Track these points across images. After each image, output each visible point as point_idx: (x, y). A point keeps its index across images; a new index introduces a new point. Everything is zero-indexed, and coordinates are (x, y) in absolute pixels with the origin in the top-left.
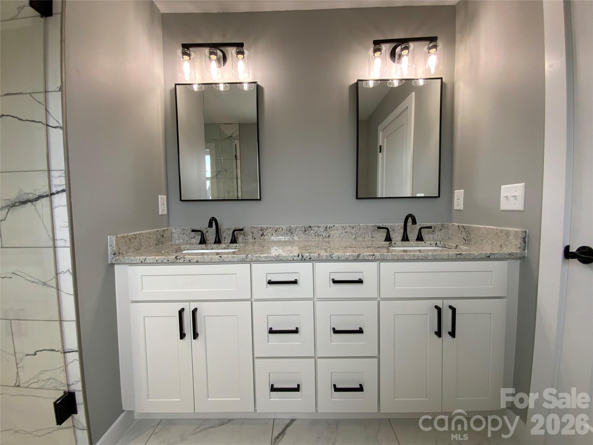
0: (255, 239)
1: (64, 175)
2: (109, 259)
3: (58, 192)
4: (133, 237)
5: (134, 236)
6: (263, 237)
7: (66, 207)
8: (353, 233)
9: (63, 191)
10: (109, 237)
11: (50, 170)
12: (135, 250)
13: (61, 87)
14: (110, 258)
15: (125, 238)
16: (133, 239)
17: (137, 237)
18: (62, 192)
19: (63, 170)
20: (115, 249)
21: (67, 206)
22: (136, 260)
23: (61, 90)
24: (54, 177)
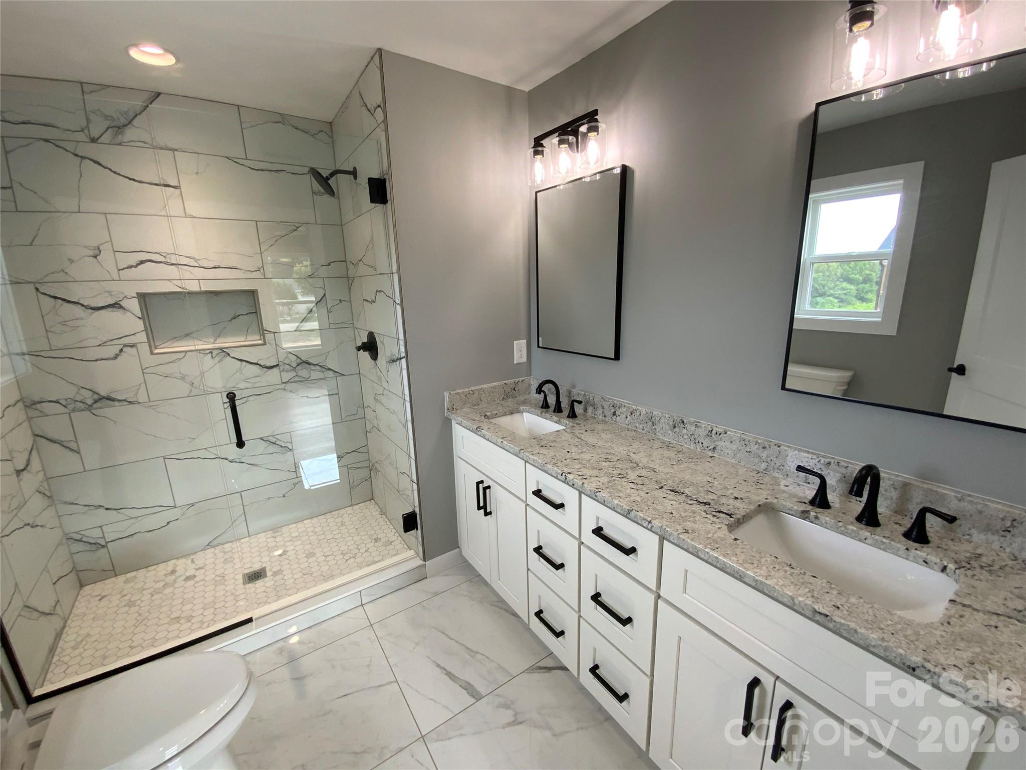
0: (605, 416)
5: (471, 392)
6: (615, 417)
8: (763, 458)
10: (445, 393)
11: (399, 339)
14: (446, 412)
15: (461, 395)
16: (470, 395)
17: (475, 393)
19: (403, 340)
20: (449, 405)
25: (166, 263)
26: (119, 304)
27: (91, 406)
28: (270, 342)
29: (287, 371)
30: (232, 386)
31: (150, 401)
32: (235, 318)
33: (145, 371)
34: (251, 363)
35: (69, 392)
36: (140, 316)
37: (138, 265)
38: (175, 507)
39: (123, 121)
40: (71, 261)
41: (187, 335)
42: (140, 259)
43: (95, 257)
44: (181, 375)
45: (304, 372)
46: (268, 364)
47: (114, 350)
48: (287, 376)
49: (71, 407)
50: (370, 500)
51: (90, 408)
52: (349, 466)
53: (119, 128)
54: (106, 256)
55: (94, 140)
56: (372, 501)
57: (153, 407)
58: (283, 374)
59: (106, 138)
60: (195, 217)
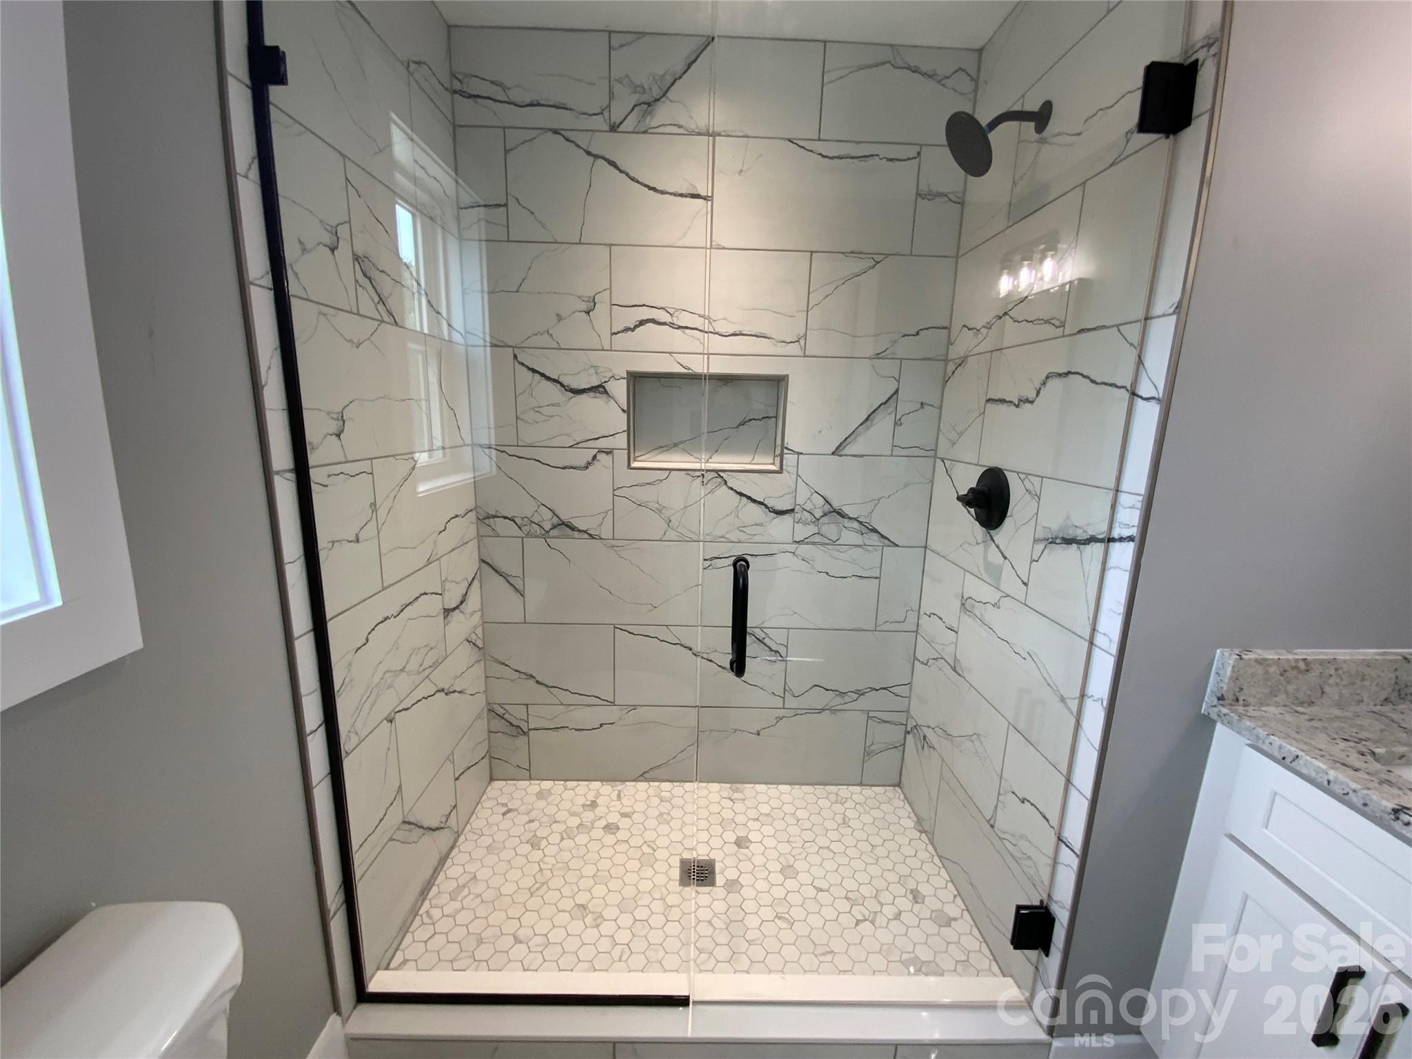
1: (1139, 505)
2: (1204, 704)
3: (1121, 539)
4: (1296, 668)
5: (1302, 665)
7: (1128, 573)
9: (1131, 539)
10: (1218, 651)
11: (1120, 489)
12: (1296, 702)
13: (1178, 303)
14: (1207, 702)
15: (1270, 666)
16: (1295, 673)
17: (1312, 669)
18: (1128, 541)
19: (1141, 495)
20: (1225, 687)
21: (1130, 572)
22: (1271, 744)
23: (1177, 311)
24: (1122, 505)
25: (672, 325)
26: (604, 387)
27: (548, 532)
28: (789, 469)
29: (806, 524)
30: (720, 535)
31: (614, 539)
32: (743, 423)
33: (616, 493)
34: (754, 501)
35: (525, 508)
36: (625, 408)
37: (636, 327)
38: (613, 703)
39: (656, 92)
40: (560, 318)
41: (675, 445)
42: (640, 319)
43: (588, 313)
44: (658, 506)
45: (830, 530)
46: (779, 508)
47: (584, 456)
48: (803, 532)
49: (526, 529)
50: (894, 786)
51: (546, 535)
52: (871, 714)
53: (649, 104)
54: (601, 310)
55: (614, 128)
56: (897, 789)
57: (615, 548)
58: (799, 526)
59: (629, 125)
60: (724, 248)
